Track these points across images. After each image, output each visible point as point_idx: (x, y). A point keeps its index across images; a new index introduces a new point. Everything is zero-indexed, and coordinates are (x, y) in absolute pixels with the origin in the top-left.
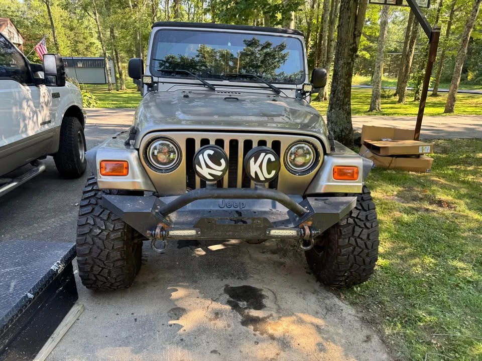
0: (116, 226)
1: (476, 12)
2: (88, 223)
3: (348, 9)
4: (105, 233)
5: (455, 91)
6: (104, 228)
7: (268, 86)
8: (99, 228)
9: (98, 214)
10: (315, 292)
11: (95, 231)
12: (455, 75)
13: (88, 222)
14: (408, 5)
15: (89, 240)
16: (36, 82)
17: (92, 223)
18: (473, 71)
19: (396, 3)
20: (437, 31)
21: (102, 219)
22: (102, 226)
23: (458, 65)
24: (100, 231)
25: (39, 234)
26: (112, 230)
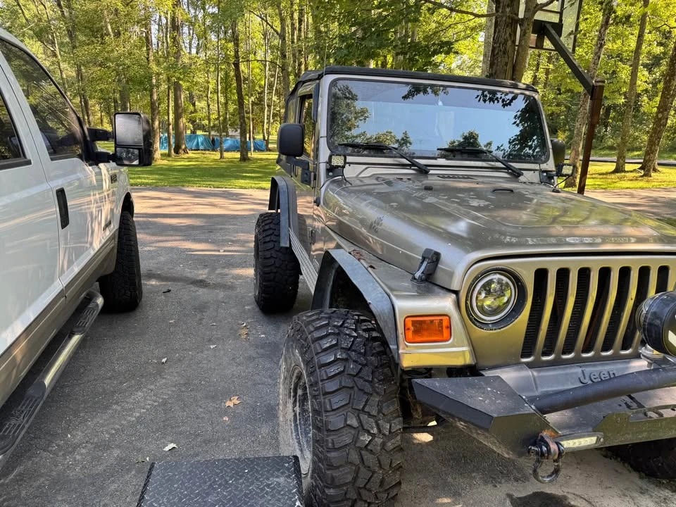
0: (393, 425)
1: (599, 59)
2: (349, 425)
3: (504, 53)
4: (379, 440)
5: (577, 159)
6: (375, 431)
7: (504, 166)
8: (369, 432)
9: (361, 407)
10: (643, 492)
11: (362, 438)
12: (575, 139)
13: (348, 422)
14: (554, 48)
15: (354, 457)
16: (94, 158)
17: (354, 422)
18: (564, 131)
19: (536, 45)
20: (601, 84)
21: (370, 415)
22: (372, 428)
23: (579, 126)
24: (371, 438)
25: (132, 425)
26: (387, 433)
